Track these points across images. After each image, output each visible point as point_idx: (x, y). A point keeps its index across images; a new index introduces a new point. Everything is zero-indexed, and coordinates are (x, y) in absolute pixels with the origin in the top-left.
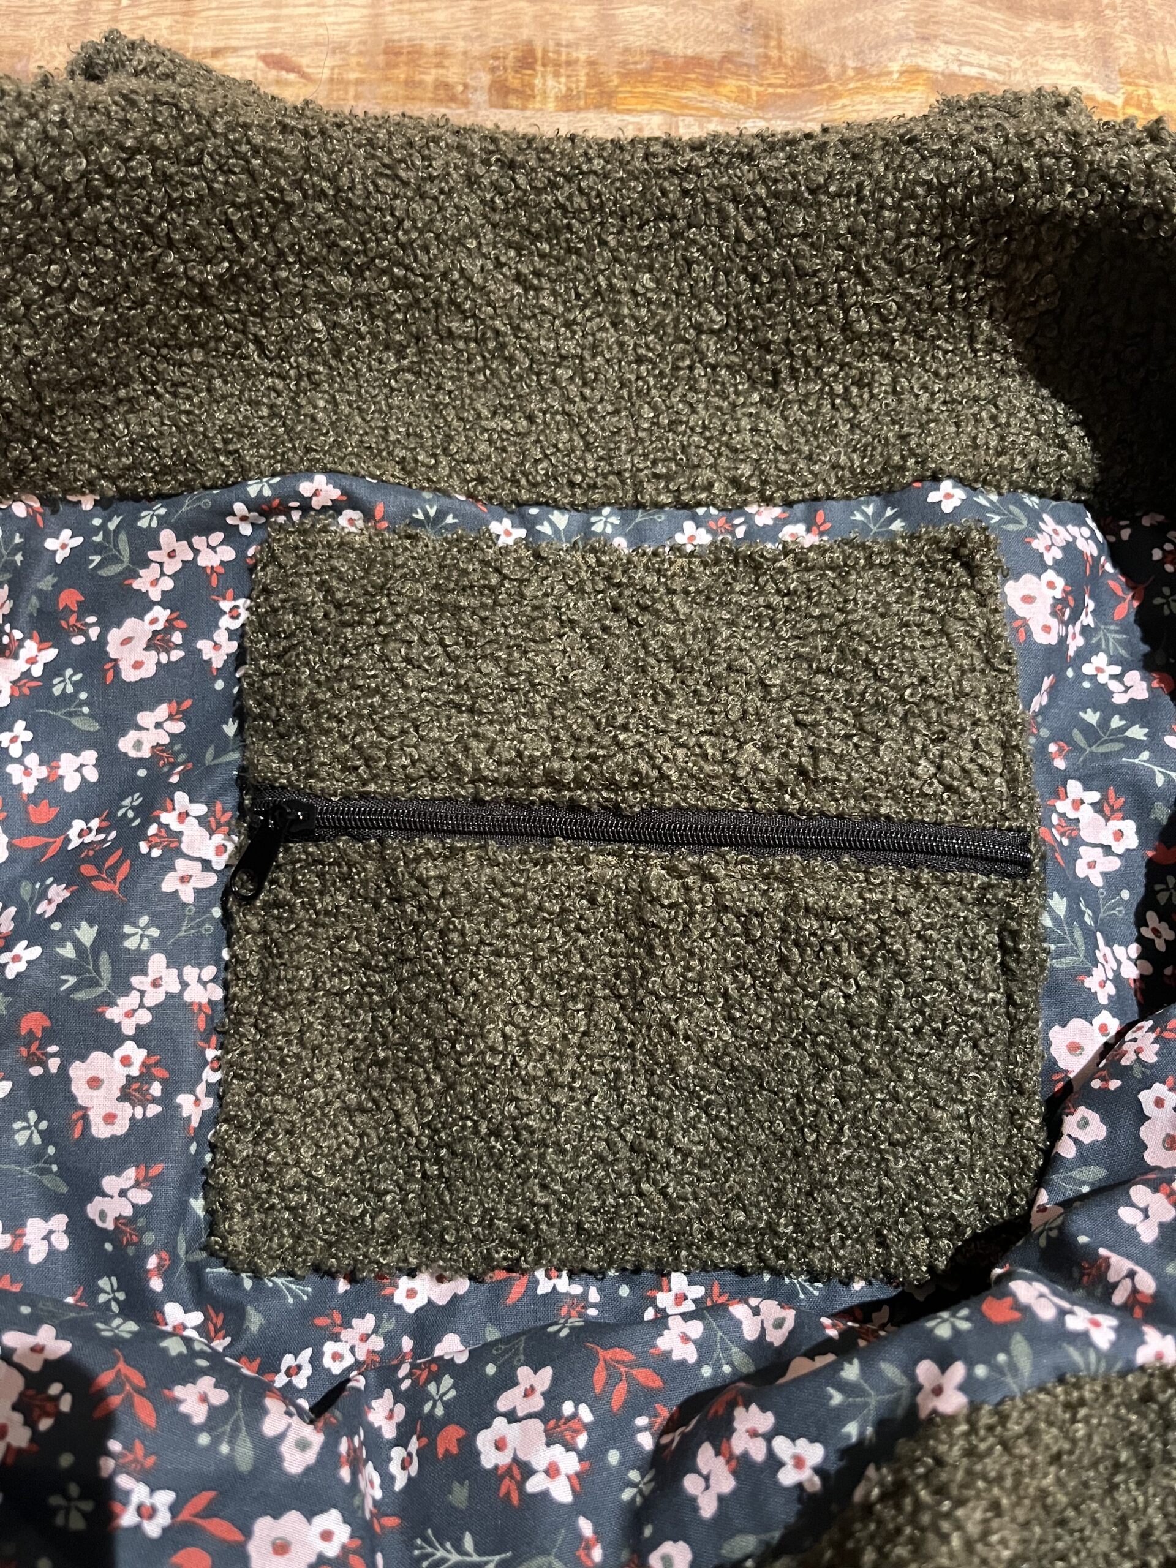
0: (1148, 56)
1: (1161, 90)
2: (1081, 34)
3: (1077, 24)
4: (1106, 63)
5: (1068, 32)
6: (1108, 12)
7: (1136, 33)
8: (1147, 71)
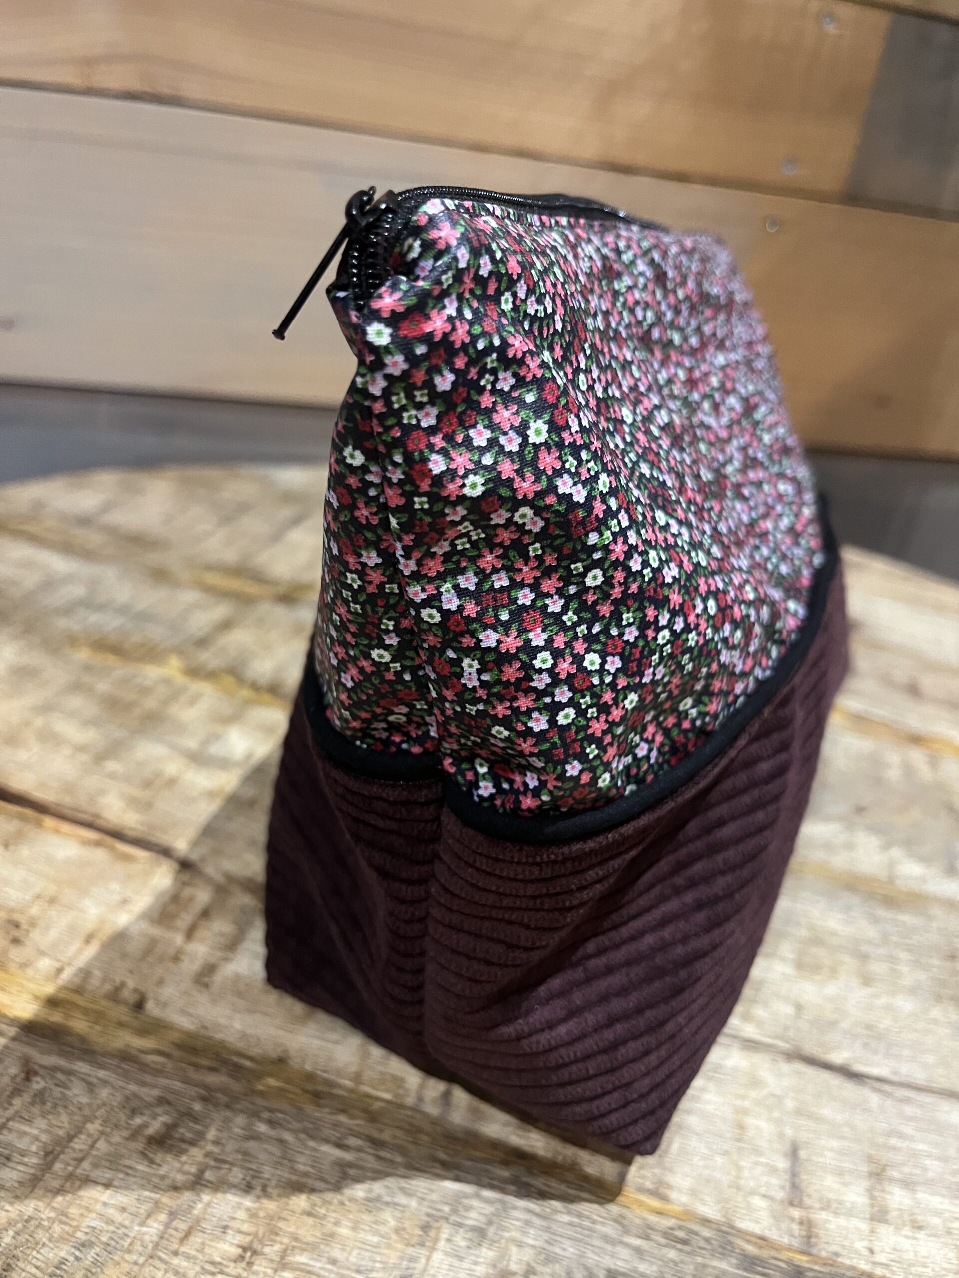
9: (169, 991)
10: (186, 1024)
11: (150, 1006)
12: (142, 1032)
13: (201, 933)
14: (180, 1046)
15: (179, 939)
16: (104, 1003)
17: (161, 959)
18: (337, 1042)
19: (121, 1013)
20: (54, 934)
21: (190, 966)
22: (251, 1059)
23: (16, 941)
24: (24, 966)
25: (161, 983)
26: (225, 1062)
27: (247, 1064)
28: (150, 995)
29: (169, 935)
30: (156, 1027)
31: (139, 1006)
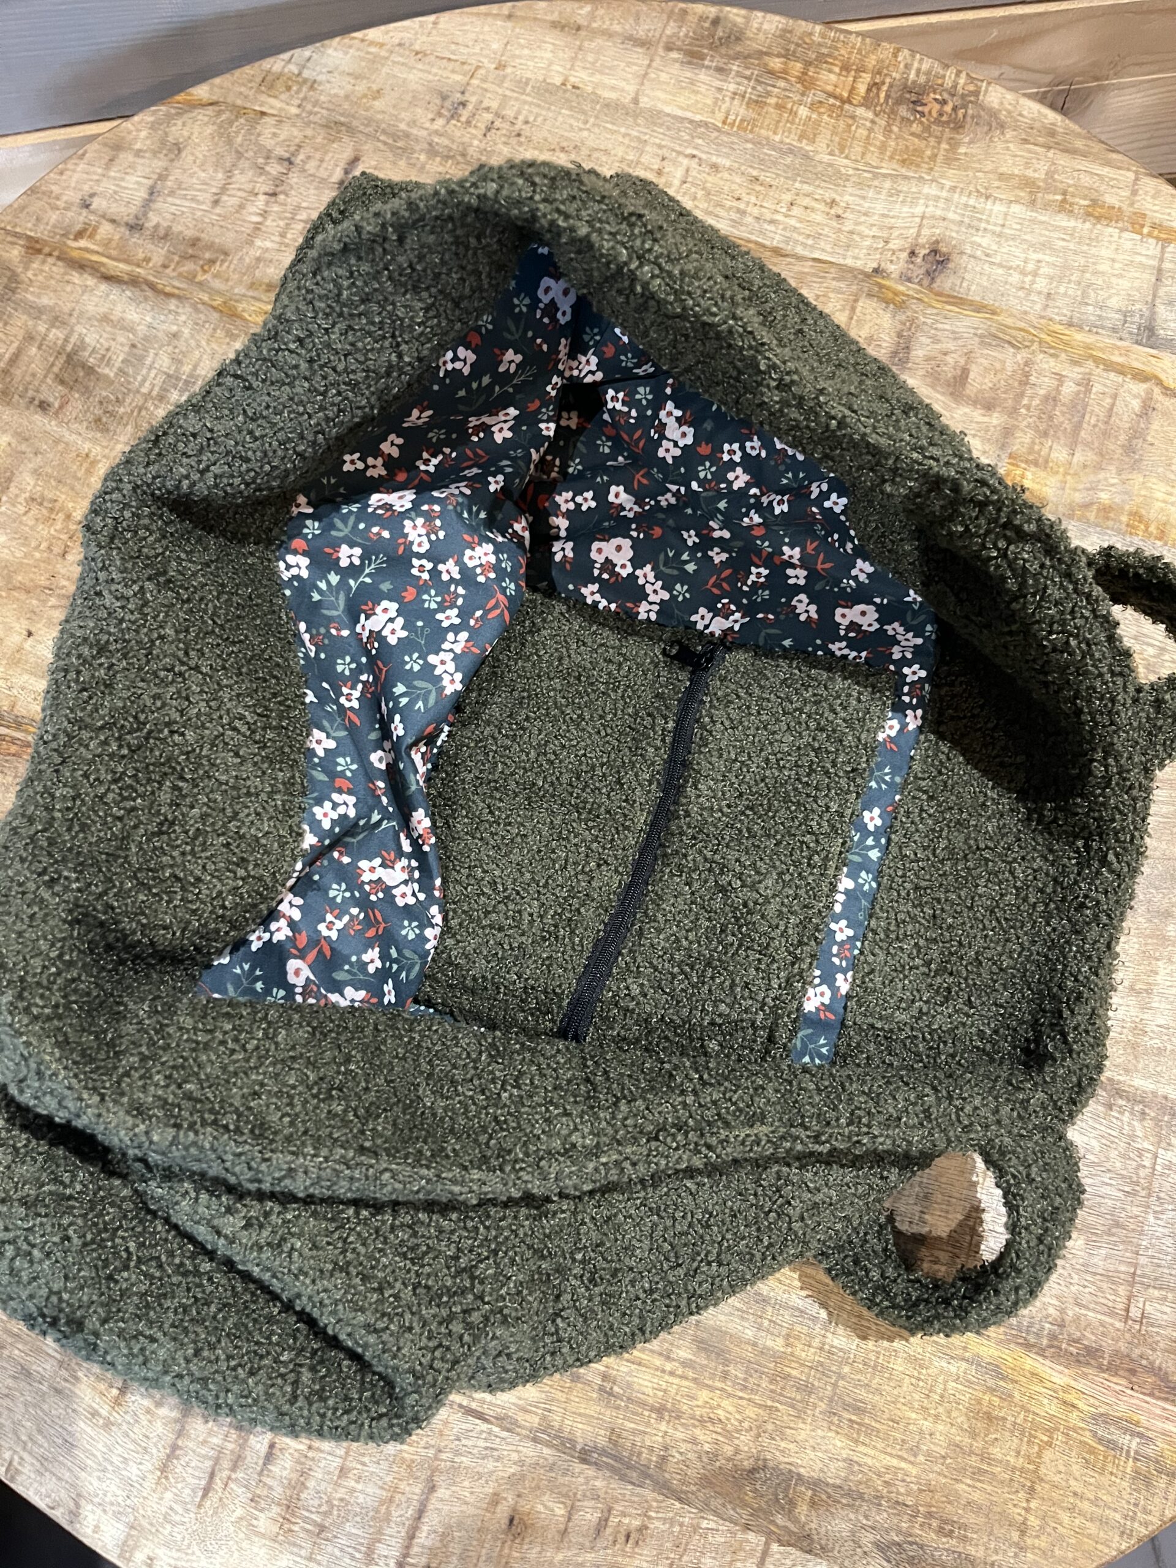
0: (1037, 448)
1: (1034, 474)
2: (995, 422)
3: (996, 415)
4: (1003, 447)
5: (986, 419)
6: (1023, 411)
7: (1036, 429)
8: (1031, 458)
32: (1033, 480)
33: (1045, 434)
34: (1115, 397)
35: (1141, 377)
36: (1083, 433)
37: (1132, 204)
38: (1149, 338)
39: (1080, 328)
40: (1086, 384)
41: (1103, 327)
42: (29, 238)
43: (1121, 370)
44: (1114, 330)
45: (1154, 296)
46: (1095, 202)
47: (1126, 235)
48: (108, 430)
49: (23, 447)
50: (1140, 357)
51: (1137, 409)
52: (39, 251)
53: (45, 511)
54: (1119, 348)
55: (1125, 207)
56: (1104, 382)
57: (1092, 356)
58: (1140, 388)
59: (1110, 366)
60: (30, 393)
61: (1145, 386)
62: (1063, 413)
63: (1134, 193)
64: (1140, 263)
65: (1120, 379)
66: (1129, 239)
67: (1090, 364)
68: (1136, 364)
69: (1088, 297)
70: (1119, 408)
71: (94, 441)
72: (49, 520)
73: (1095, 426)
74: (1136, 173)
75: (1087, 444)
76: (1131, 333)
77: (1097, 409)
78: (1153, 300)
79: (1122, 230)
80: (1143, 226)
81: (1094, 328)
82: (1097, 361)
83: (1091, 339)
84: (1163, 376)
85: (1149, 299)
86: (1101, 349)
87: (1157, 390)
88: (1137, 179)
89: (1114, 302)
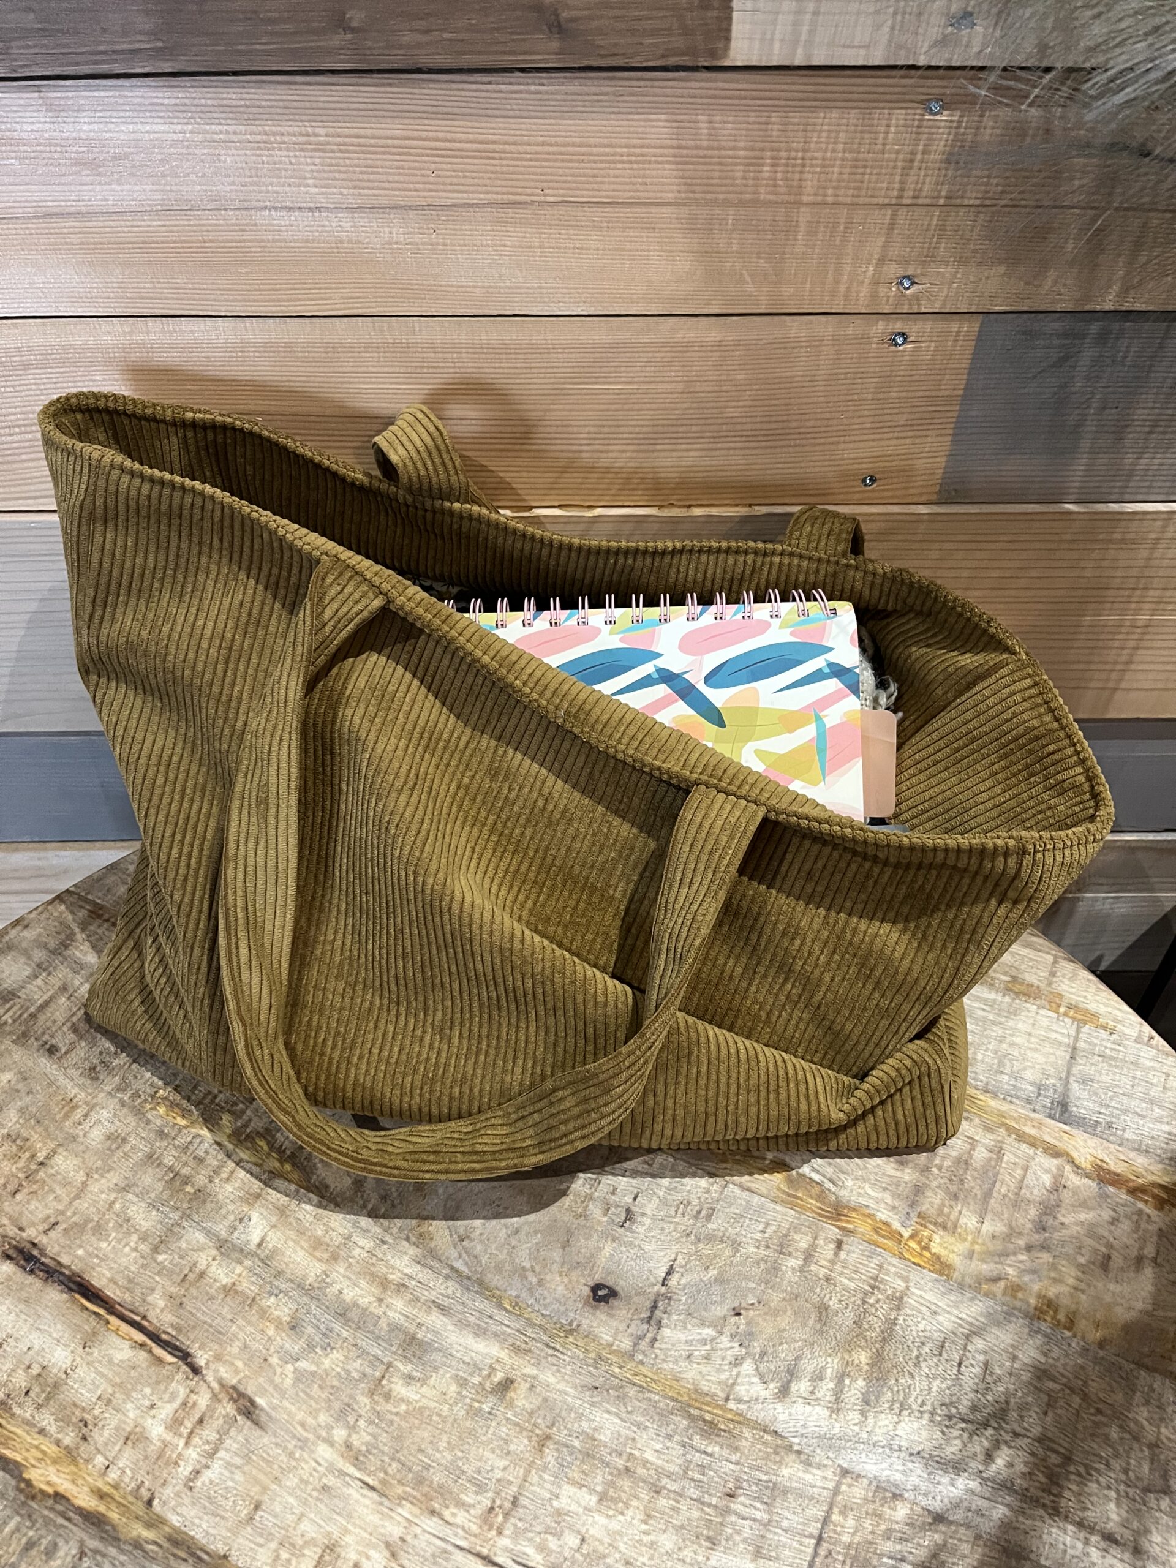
9: (168, 1492)
10: (175, 1520)
11: (156, 1502)
12: (149, 1525)
13: (196, 1440)
14: (170, 1539)
15: (182, 1442)
16: (130, 1498)
17: (167, 1464)
18: (261, 1546)
19: (139, 1508)
20: (106, 1433)
21: (184, 1470)
22: (208, 1553)
23: (84, 1438)
24: (87, 1461)
25: (164, 1484)
26: (193, 1554)
27: (205, 1557)
28: (157, 1495)
29: (175, 1441)
30: (155, 1522)
31: (150, 1502)
32: (941, 1244)
33: (956, 1197)
34: (1026, 1169)
35: (1054, 1152)
36: (993, 1201)
37: (1050, 984)
38: (1062, 1113)
39: (995, 1095)
40: (998, 1152)
41: (1017, 1098)
42: (96, 904)
43: (1033, 1143)
44: (1028, 1101)
45: (1069, 1073)
46: (1014, 979)
47: (1042, 1012)
48: (97, 1079)
49: (20, 1086)
50: (1053, 1131)
51: (1048, 1184)
52: (99, 916)
53: (14, 1148)
54: (1032, 1120)
55: (1043, 985)
56: (1015, 1152)
57: (1005, 1124)
58: (1053, 1163)
59: (1021, 1137)
60: (46, 1037)
61: (1055, 1161)
62: (975, 1179)
63: (1053, 974)
64: (1056, 1040)
65: (1031, 1152)
66: (1045, 1017)
67: (1002, 1131)
68: (1047, 1138)
69: (1004, 1066)
70: (1030, 1180)
71: (82, 1087)
72: (15, 1158)
73: (1004, 1196)
74: (1055, 956)
75: (996, 1214)
76: (1044, 1107)
77: (1007, 1178)
78: (1067, 1078)
79: (1039, 1007)
80: (1059, 1006)
81: (1008, 1097)
82: (1010, 1130)
83: (1005, 1107)
84: (1075, 1154)
85: (1064, 1075)
86: (1014, 1119)
87: (1068, 1168)
88: (1055, 962)
89: (1029, 1075)
